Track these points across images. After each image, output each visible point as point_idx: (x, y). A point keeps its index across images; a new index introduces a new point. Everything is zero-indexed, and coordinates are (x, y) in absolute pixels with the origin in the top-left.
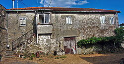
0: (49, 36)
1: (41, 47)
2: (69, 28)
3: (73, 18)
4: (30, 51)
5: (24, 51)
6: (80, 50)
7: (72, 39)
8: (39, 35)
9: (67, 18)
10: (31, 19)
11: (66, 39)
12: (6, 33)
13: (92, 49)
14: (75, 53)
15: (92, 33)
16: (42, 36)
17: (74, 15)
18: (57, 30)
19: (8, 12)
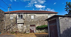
0: (22, 24)
1: (19, 29)
2: (33, 21)
3: (35, 16)
4: (14, 31)
5: (11, 31)
6: (37, 31)
7: (34, 26)
8: (18, 24)
9: (32, 16)
10: (15, 16)
11: (31, 26)
12: (4, 23)
13: (43, 31)
14: (35, 32)
15: (43, 23)
16: (19, 24)
17: (35, 14)
18: (27, 21)
19: (6, 13)
